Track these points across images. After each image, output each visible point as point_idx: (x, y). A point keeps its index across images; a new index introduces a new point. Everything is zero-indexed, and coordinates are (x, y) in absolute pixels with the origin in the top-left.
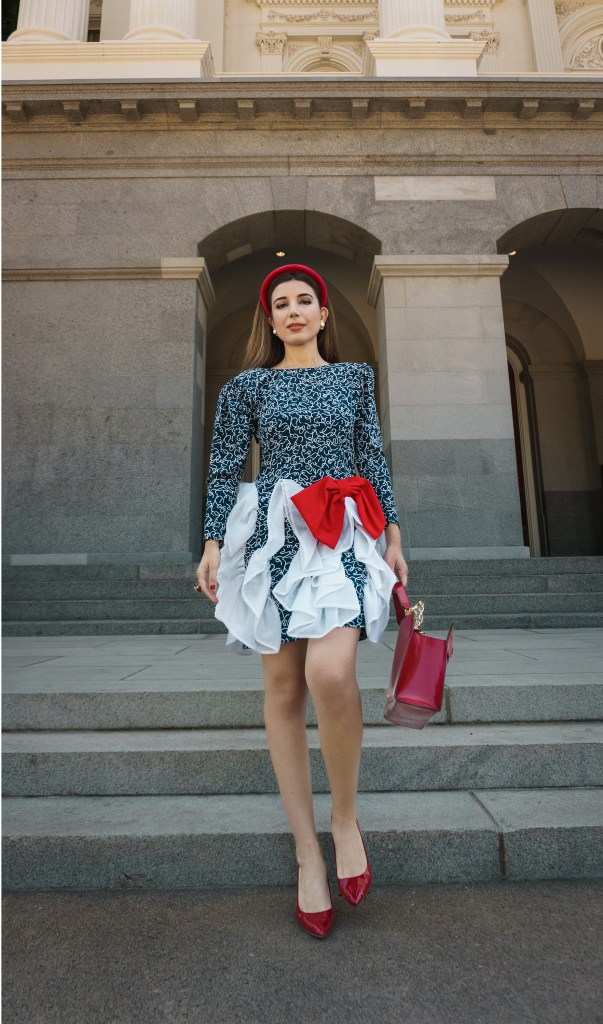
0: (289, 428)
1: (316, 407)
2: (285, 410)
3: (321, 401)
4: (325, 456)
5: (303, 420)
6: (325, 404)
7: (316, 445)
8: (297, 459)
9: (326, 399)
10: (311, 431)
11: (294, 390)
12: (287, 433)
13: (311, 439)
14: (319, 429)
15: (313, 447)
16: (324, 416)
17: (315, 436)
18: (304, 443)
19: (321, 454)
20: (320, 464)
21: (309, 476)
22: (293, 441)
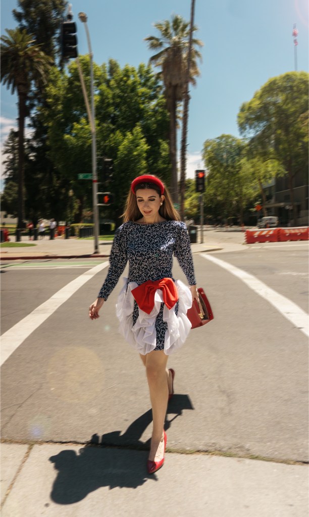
0: (134, 258)
1: (150, 247)
2: (135, 249)
3: (153, 243)
4: (150, 271)
5: (142, 254)
6: (154, 245)
7: (147, 266)
8: (138, 272)
9: (156, 243)
10: (144, 259)
11: (142, 237)
12: (133, 260)
13: (144, 263)
14: (148, 259)
15: (145, 267)
16: (152, 252)
17: (146, 262)
18: (141, 265)
19: (149, 270)
20: (147, 275)
21: (142, 280)
22: (136, 263)
